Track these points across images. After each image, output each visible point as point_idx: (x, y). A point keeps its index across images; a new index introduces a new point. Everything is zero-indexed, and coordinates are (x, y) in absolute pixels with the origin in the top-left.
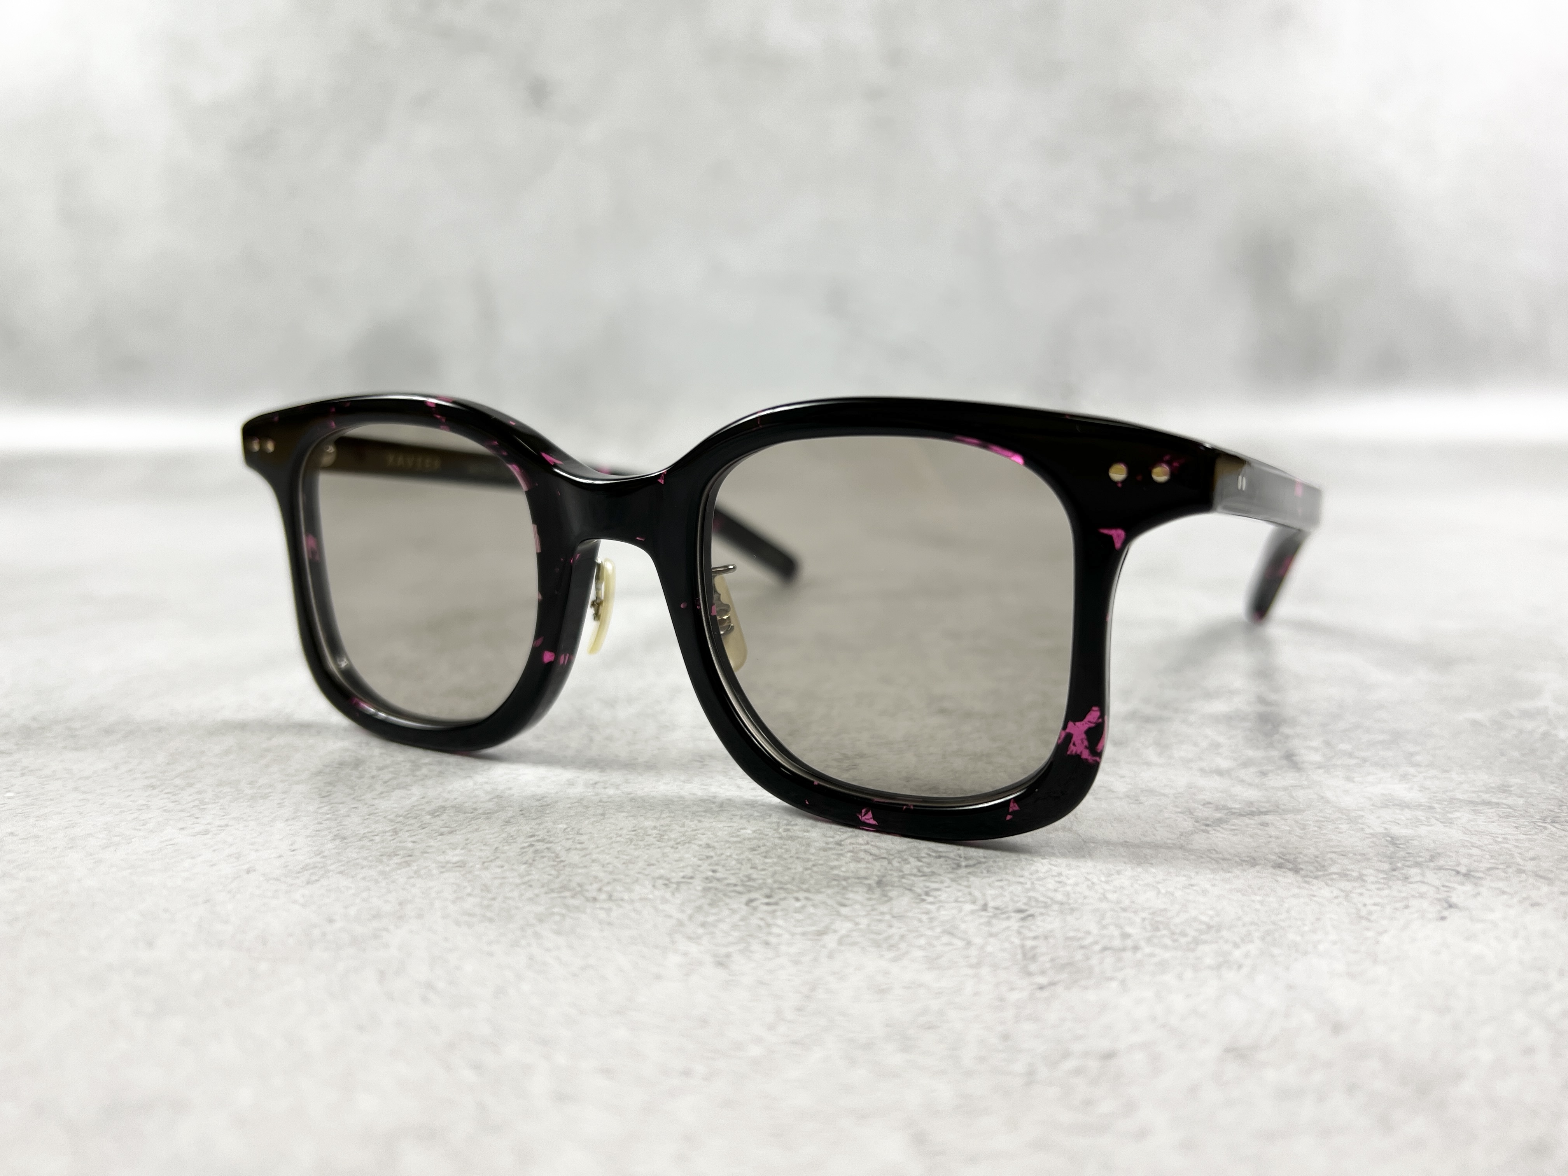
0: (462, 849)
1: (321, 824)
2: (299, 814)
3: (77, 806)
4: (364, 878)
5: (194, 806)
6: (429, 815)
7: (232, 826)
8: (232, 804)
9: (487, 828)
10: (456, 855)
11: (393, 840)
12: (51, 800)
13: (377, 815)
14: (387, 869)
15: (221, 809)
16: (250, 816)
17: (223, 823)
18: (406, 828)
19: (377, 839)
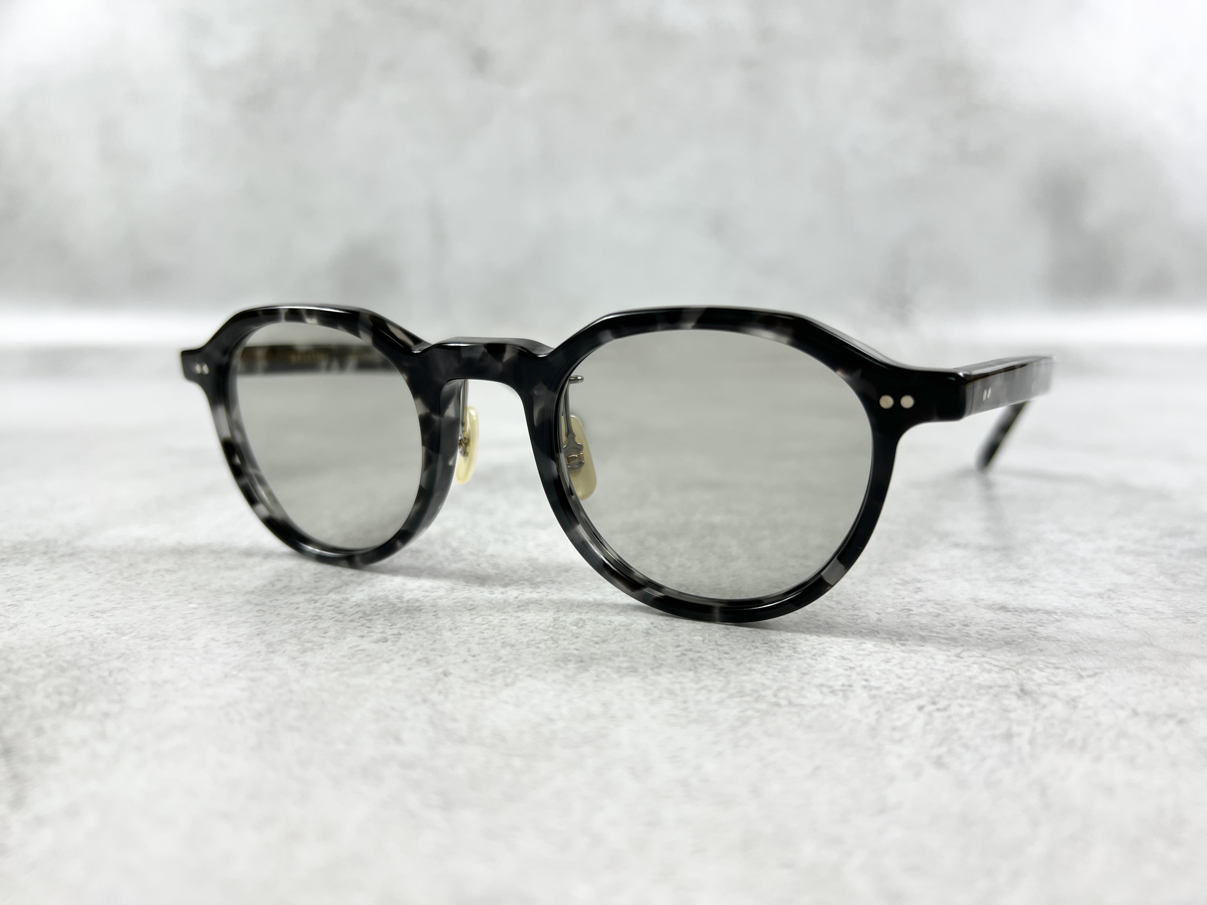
0: (625, 656)
1: (483, 633)
2: (459, 624)
3: (257, 616)
4: (554, 681)
5: (361, 617)
6: (574, 625)
7: (404, 634)
8: (393, 616)
9: (633, 638)
10: (624, 662)
11: (557, 647)
12: (232, 610)
13: (527, 625)
14: (570, 673)
15: (385, 620)
16: (415, 626)
17: (395, 631)
18: (562, 637)
19: (542, 646)
